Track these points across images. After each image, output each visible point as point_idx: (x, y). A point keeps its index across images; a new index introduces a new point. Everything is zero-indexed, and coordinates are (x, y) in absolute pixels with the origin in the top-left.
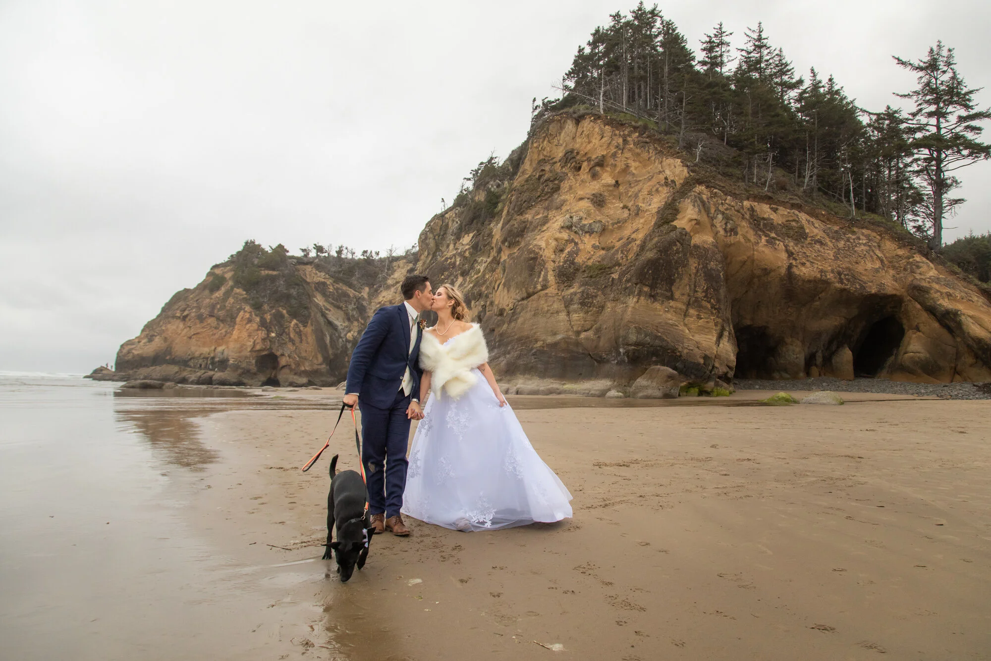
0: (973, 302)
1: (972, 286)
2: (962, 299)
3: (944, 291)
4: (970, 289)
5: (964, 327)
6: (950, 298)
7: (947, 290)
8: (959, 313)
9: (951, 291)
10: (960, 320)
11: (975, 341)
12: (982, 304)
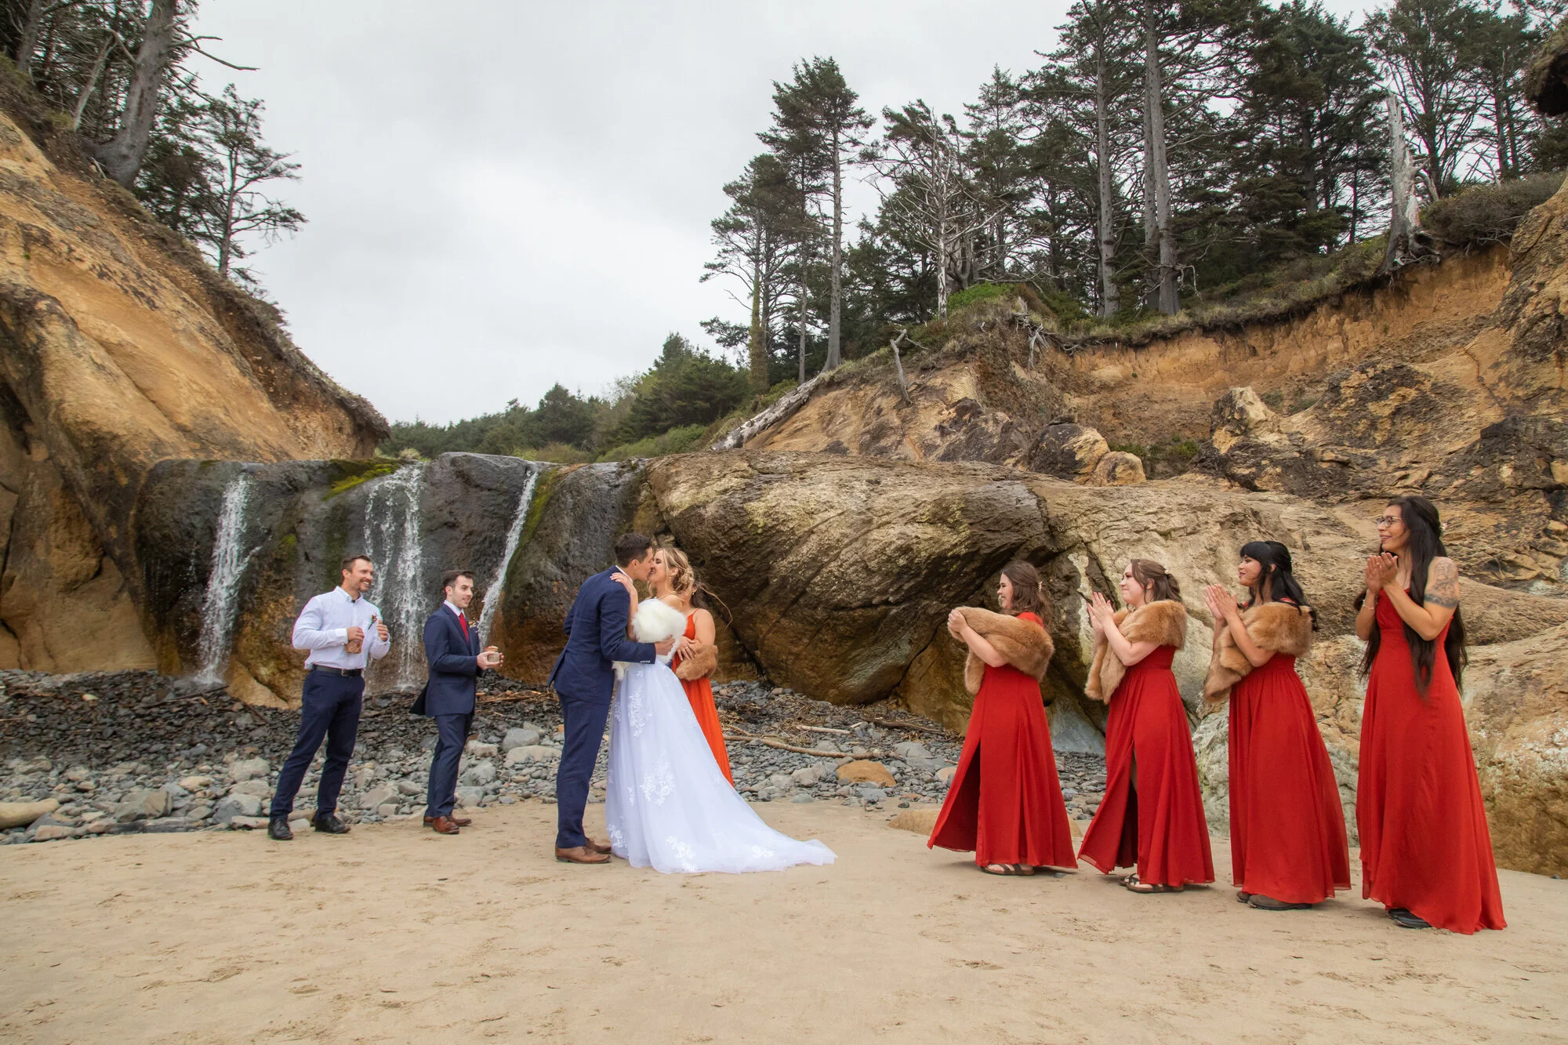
0: (153, 306)
1: (178, 270)
2: (102, 275)
3: (21, 219)
4: (167, 276)
5: (51, 377)
6: (36, 249)
7: (41, 223)
8: (42, 305)
9: (56, 233)
10: (41, 339)
11: (79, 449)
12: (193, 329)
